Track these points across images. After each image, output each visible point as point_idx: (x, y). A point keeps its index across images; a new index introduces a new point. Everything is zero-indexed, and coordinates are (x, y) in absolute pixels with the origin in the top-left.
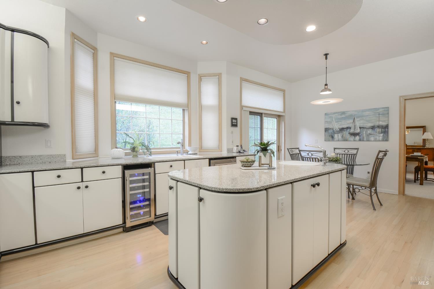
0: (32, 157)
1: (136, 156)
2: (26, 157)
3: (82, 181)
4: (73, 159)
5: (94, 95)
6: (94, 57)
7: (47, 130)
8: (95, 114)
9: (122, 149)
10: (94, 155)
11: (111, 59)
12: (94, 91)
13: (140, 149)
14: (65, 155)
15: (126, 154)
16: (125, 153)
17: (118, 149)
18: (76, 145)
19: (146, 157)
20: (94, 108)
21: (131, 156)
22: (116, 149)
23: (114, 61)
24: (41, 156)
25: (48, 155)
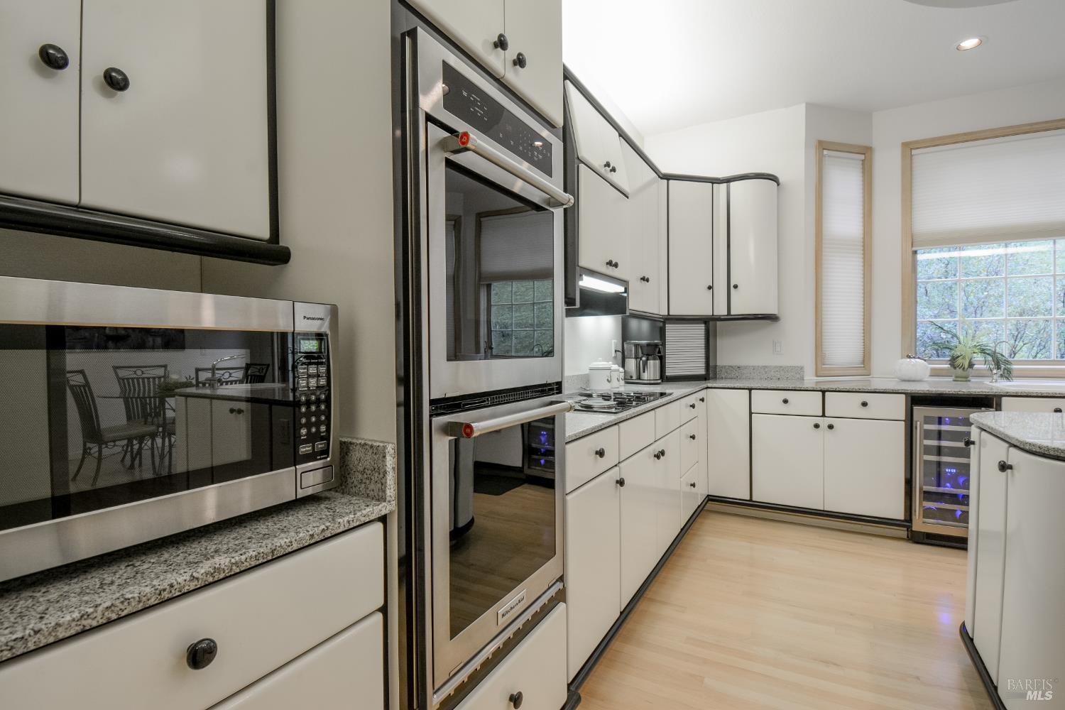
0: (754, 368)
1: (966, 379)
2: (746, 367)
3: (824, 415)
4: (817, 376)
5: (864, 246)
6: (863, 168)
7: (775, 326)
8: (864, 286)
9: (925, 360)
10: (860, 372)
11: (903, 156)
12: (864, 238)
13: (980, 363)
14: (802, 368)
15: (935, 373)
16: (932, 370)
17: (913, 360)
18: (824, 349)
19: (988, 383)
20: (864, 274)
21: (950, 379)
22: (908, 360)
23: (911, 160)
24: (766, 367)
25: (776, 367)
